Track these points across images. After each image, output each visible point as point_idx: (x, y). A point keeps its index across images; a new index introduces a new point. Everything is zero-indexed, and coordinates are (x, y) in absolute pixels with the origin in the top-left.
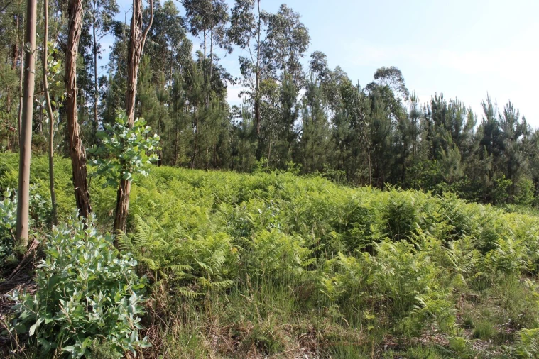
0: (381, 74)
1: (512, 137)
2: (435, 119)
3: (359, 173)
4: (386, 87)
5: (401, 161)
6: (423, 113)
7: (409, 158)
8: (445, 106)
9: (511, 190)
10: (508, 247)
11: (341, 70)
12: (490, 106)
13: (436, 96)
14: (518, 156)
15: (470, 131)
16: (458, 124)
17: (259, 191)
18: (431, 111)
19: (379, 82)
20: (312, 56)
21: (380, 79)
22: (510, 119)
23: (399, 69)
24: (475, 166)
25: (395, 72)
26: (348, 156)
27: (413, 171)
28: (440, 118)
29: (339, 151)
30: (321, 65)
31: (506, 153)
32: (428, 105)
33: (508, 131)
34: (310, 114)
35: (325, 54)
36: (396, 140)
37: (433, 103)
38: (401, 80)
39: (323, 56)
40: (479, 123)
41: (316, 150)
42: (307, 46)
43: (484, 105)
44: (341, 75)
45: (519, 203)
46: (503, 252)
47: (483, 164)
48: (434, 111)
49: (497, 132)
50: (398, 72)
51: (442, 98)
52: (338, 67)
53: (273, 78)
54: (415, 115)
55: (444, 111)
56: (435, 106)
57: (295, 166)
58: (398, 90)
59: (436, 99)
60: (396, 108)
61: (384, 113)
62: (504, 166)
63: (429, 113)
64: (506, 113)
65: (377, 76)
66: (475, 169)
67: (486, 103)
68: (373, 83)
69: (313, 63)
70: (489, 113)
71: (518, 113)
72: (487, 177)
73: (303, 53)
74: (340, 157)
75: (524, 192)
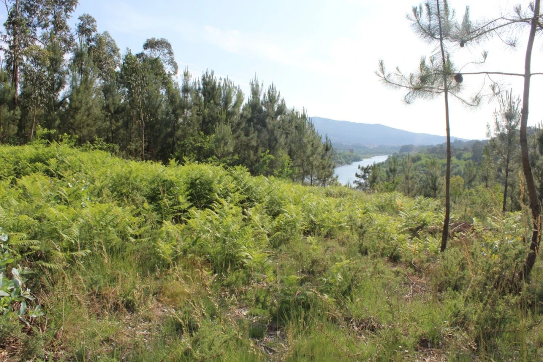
0: (150, 44)
1: (273, 116)
2: (204, 95)
3: (132, 147)
4: (156, 59)
5: (171, 135)
6: (194, 88)
7: (179, 133)
8: (215, 83)
9: (272, 164)
10: (291, 211)
11: (109, 37)
12: (257, 86)
13: (207, 73)
14: (278, 133)
15: (237, 110)
16: (227, 101)
17: (39, 164)
18: (202, 87)
19: (147, 52)
20: (81, 18)
21: (149, 50)
22: (272, 99)
23: (169, 42)
24: (242, 141)
25: (165, 45)
26: (118, 128)
27: (183, 145)
28: (209, 94)
29: (108, 123)
30: (89, 31)
31: (267, 130)
32: (198, 81)
33: (270, 110)
34: (79, 83)
35: (95, 19)
36: (167, 114)
37: (204, 79)
38: (170, 53)
39: (93, 21)
40: (245, 102)
41: (86, 120)
42: (74, 7)
43: (252, 84)
44: (109, 42)
45: (279, 176)
46: (289, 216)
47: (249, 140)
48: (204, 87)
49: (260, 111)
50: (168, 46)
51: (212, 75)
52: (106, 33)
53: (32, 37)
54: (186, 90)
55: (213, 88)
56: (205, 83)
57: (70, 138)
58: (167, 63)
59: (207, 75)
60: (166, 82)
61: (154, 86)
62: (265, 142)
63: (199, 89)
64: (269, 92)
65: (146, 46)
66: (241, 145)
67: (254, 83)
68: (142, 54)
69: (80, 27)
70: (255, 93)
71: (279, 96)
72: (252, 152)
73: (68, 13)
74: (108, 130)
75: (283, 167)
